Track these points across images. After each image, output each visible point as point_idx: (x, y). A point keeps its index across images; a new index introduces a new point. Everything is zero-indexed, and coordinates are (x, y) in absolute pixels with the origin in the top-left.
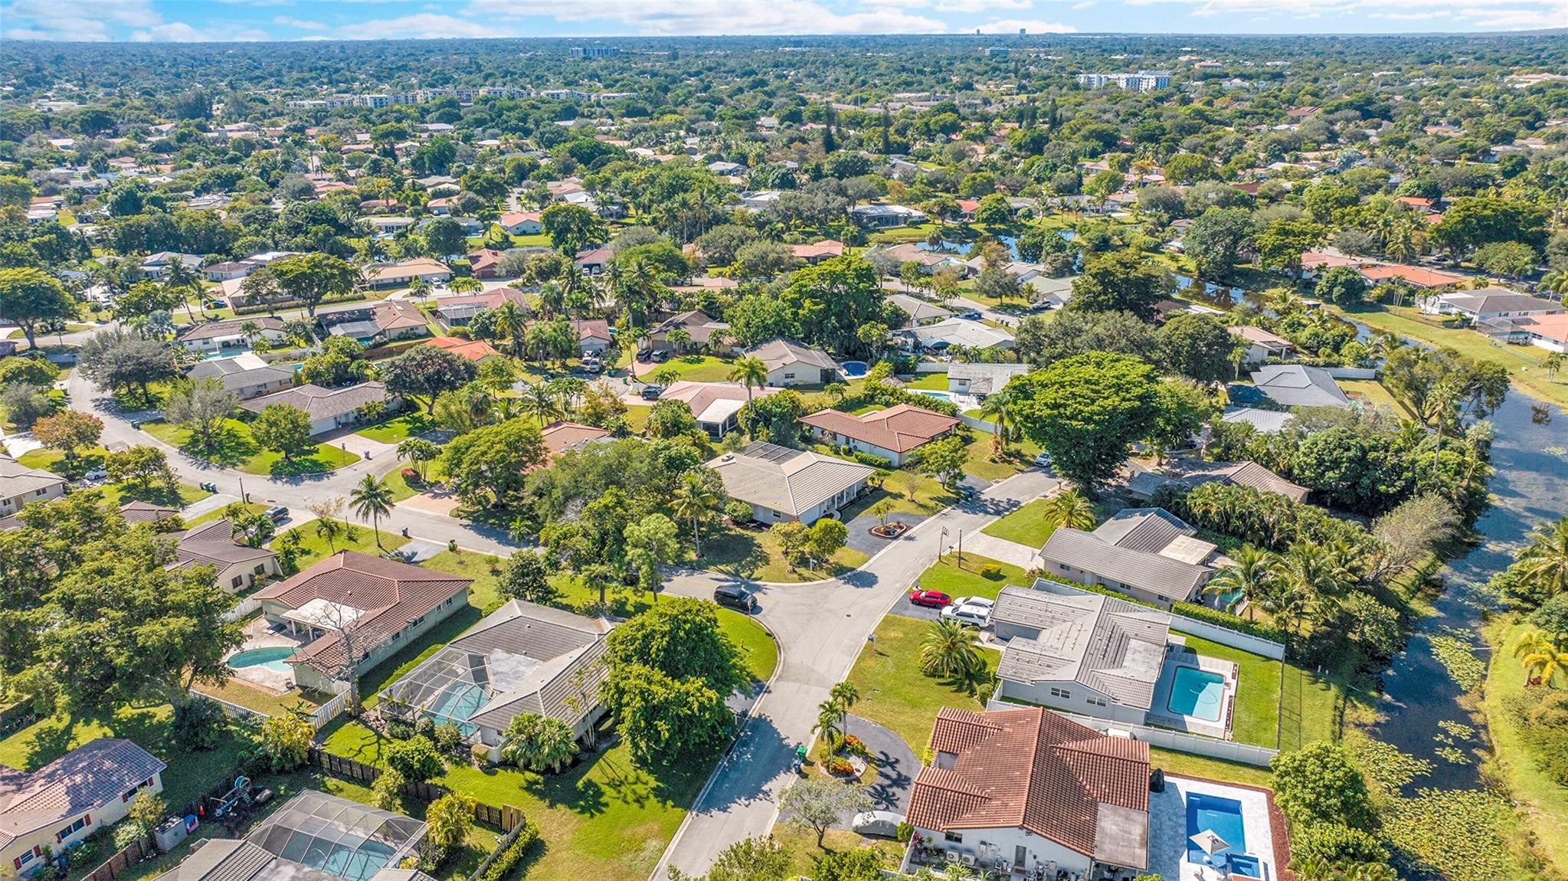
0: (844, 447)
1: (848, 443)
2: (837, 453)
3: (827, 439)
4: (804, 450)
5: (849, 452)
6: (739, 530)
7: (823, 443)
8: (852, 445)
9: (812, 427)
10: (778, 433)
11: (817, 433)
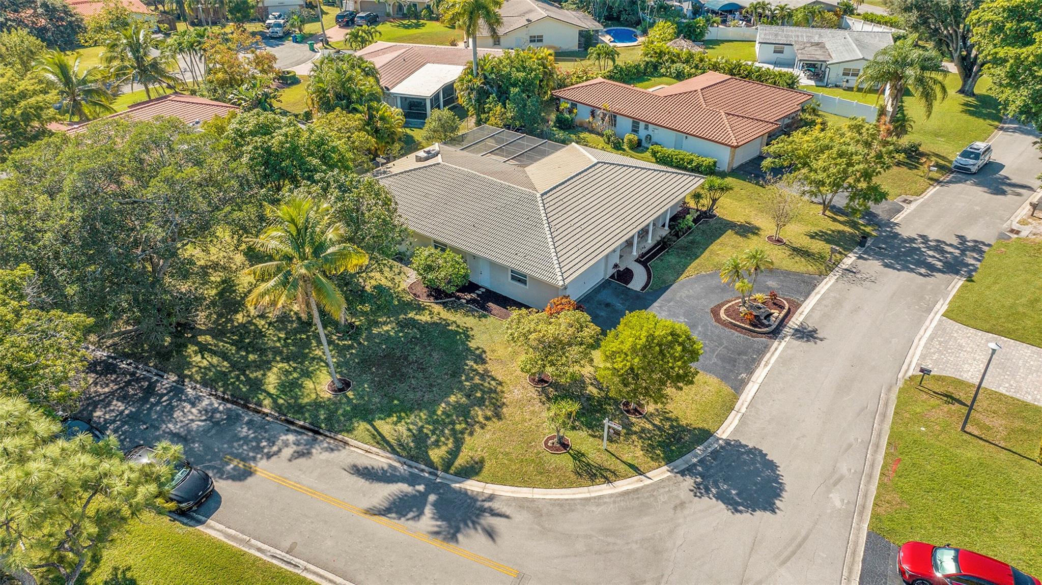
0: (629, 136)
1: (635, 130)
2: (618, 147)
3: (598, 124)
4: (564, 142)
5: (638, 147)
6: (438, 312)
7: (592, 131)
8: (643, 133)
9: (574, 105)
10: (521, 115)
11: (582, 115)
